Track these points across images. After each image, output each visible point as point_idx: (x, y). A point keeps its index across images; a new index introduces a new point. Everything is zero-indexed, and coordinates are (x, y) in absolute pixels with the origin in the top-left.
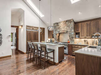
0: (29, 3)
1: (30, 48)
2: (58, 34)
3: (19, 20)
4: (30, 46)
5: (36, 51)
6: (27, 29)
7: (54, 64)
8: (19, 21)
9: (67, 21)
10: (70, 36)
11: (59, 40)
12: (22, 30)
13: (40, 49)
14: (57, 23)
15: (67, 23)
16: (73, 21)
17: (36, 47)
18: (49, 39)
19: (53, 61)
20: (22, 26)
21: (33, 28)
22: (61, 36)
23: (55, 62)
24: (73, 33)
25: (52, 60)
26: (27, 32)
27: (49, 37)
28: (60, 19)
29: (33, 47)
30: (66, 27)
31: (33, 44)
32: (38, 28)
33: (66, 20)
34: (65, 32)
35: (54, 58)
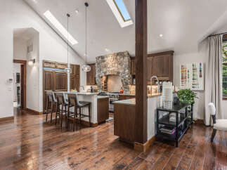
0: (49, 19)
1: (50, 103)
2: (104, 78)
3: (28, 48)
4: (50, 98)
5: (61, 106)
6: (44, 67)
7: (91, 125)
8: (28, 51)
9: (118, 54)
10: (122, 81)
11: (105, 88)
12: (35, 68)
13: (67, 103)
14: (103, 57)
15: (118, 57)
16: (128, 54)
17: (60, 99)
18: (89, 87)
19: (88, 120)
20: (34, 61)
21: (56, 65)
22: (110, 82)
23: (92, 122)
24: (127, 76)
25: (86, 119)
26: (44, 72)
27: (88, 83)
28: (106, 50)
29: (56, 101)
30: (116, 65)
31: (55, 94)
32: (66, 65)
33: (116, 52)
34: (115, 74)
35: (90, 116)
